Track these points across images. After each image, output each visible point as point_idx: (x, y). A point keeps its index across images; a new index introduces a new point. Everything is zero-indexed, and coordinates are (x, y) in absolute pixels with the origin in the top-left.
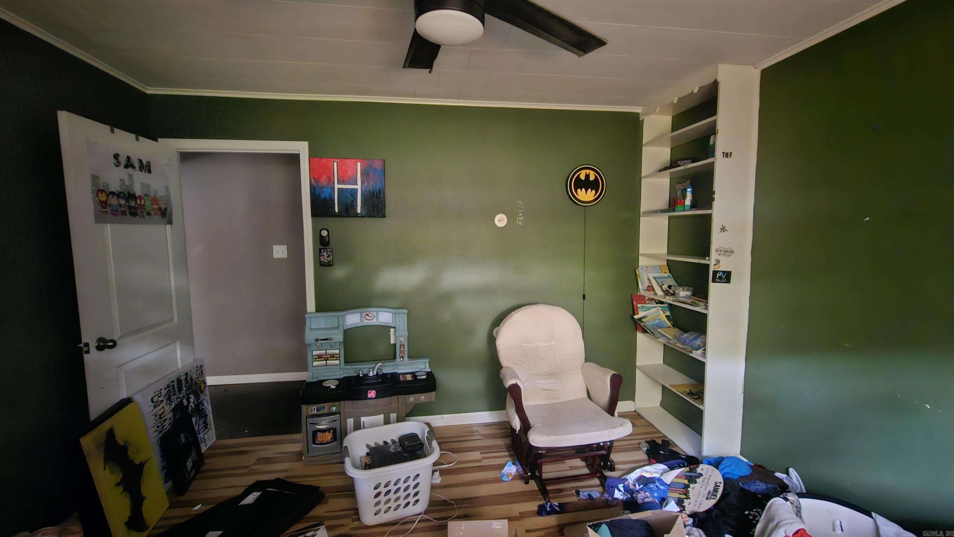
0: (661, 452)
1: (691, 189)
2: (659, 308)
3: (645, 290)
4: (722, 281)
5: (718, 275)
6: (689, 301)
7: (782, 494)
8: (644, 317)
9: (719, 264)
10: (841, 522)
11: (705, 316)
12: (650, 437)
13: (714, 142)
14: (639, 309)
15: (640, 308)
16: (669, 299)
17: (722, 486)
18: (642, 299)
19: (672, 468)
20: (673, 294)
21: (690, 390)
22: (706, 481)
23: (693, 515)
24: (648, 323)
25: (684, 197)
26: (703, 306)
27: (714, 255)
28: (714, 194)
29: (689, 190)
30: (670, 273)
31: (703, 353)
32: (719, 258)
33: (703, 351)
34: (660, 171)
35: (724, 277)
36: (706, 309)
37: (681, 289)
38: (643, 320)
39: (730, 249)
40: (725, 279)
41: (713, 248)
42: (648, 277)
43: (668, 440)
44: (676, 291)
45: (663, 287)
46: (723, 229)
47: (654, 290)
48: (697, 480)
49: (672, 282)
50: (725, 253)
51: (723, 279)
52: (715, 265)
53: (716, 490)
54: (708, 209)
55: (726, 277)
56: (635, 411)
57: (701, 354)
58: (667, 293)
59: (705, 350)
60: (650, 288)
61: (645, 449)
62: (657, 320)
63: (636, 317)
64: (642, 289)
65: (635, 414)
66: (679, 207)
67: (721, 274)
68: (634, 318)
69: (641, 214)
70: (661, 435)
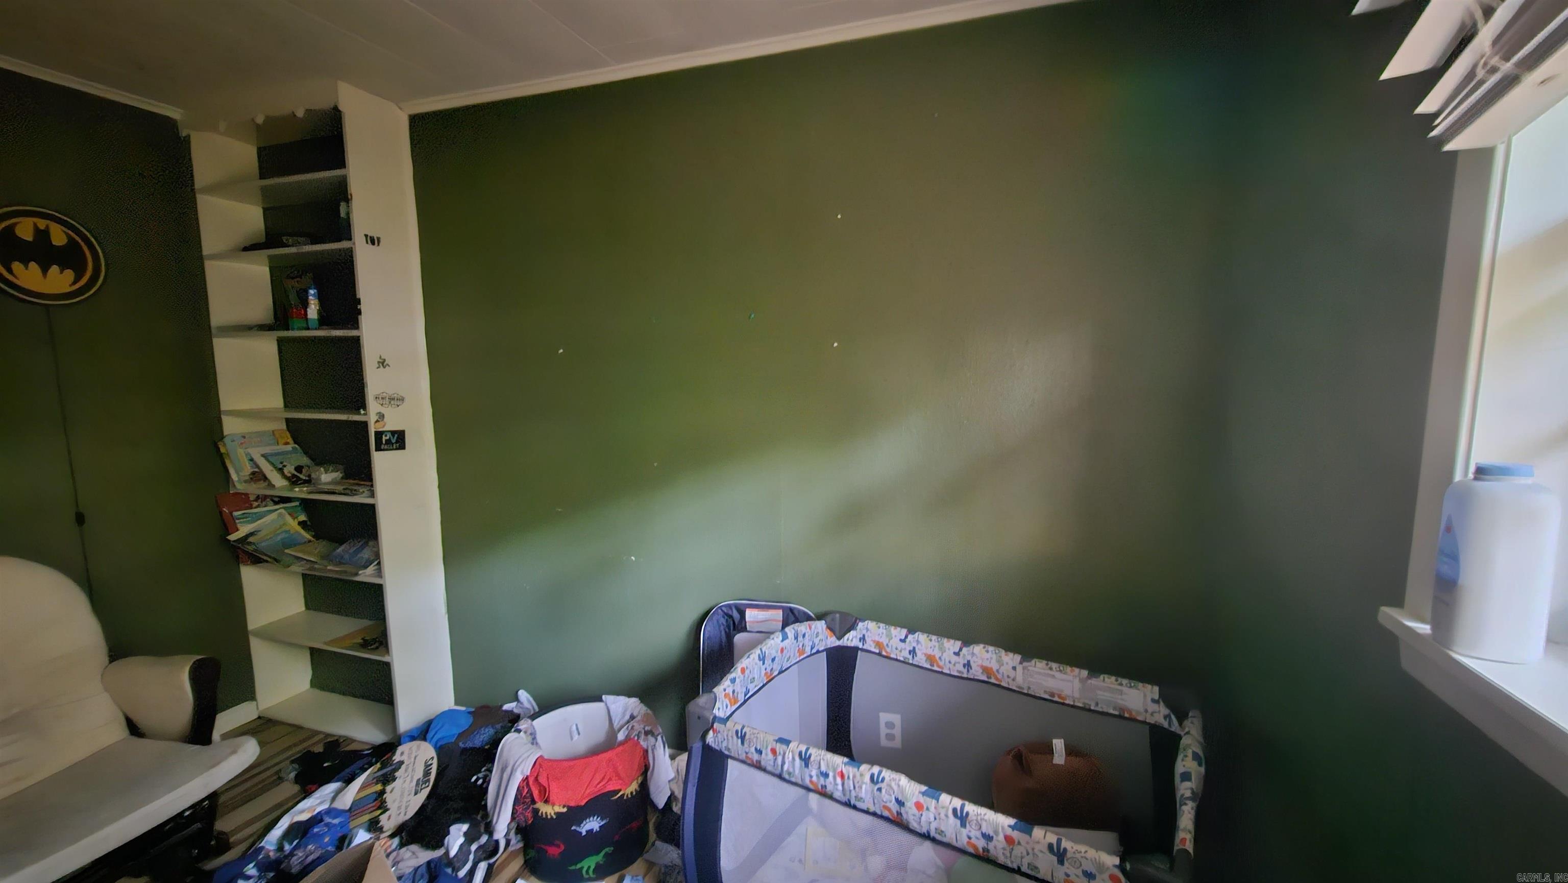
0: (325, 765)
1: (316, 291)
2: (283, 511)
3: (246, 482)
4: (391, 448)
5: (384, 438)
6: (340, 488)
7: (512, 727)
8: (252, 534)
9: (383, 420)
10: (577, 725)
11: (372, 508)
12: (296, 751)
13: (348, 214)
14: (237, 521)
15: (238, 519)
16: (301, 491)
17: (435, 762)
18: (244, 501)
19: (349, 781)
20: (308, 482)
21: (363, 639)
22: (410, 769)
23: (398, 831)
24: (262, 542)
25: (305, 305)
26: (366, 492)
27: (373, 407)
28: (360, 304)
29: (312, 292)
30: (295, 443)
31: (377, 569)
32: (383, 410)
33: (376, 567)
34: (246, 249)
35: (394, 441)
36: (372, 495)
37: (322, 469)
38: (251, 539)
39: (398, 395)
40: (396, 442)
41: (370, 394)
42: (250, 455)
43: (336, 738)
44: (313, 476)
45: (286, 471)
46: (382, 363)
47: (265, 478)
48: (397, 774)
49: (305, 460)
50: (390, 402)
51: (393, 444)
52: (377, 421)
53: (427, 773)
54: (351, 329)
55: (398, 440)
56: (259, 718)
57: (373, 572)
58: (294, 481)
59: (379, 564)
60: (258, 476)
61: (292, 775)
62: (282, 533)
63: (233, 537)
64: (239, 481)
65: (261, 721)
66: (297, 322)
67: (388, 435)
68: (229, 541)
69: (213, 331)
70: (322, 736)
